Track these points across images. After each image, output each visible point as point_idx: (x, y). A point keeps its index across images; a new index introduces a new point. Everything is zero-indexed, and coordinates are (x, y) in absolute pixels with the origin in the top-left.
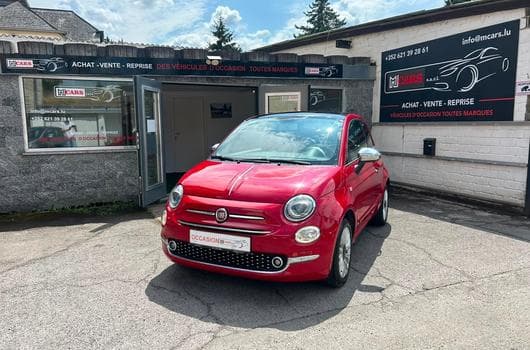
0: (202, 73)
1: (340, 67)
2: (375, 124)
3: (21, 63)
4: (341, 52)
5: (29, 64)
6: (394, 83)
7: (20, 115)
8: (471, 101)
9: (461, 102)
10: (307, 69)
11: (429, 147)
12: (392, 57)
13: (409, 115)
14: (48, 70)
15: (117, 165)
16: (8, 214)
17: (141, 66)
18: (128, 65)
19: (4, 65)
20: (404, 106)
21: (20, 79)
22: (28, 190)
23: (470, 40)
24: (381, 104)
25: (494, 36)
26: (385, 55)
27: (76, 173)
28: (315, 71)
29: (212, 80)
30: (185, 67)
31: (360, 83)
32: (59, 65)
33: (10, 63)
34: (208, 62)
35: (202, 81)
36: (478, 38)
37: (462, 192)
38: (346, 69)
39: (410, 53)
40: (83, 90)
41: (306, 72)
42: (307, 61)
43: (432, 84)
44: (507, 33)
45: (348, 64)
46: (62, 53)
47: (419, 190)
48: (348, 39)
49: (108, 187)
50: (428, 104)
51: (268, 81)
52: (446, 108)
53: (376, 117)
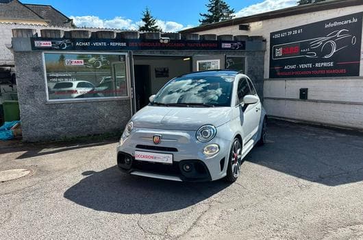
0: (157, 48)
1: (243, 43)
2: (266, 80)
3: (44, 44)
4: (243, 33)
5: (49, 44)
6: (279, 52)
7: (43, 78)
8: (331, 64)
9: (325, 64)
10: (223, 44)
11: (304, 94)
12: (277, 36)
13: (289, 73)
14: (61, 48)
15: (105, 110)
16: (37, 142)
17: (119, 44)
18: (111, 44)
19: (33, 45)
20: (286, 67)
21: (43, 54)
22: (49, 127)
23: (330, 25)
24: (270, 67)
25: (346, 22)
26: (272, 34)
27: (79, 114)
28: (228, 45)
29: (164, 53)
30: (147, 44)
31: (256, 53)
32: (68, 44)
33: (37, 43)
34: (161, 41)
35: (157, 53)
36: (336, 24)
37: (325, 122)
38: (248, 44)
39: (290, 33)
40: (83, 61)
41: (223, 46)
42: (223, 39)
43: (305, 53)
44: (355, 20)
45: (249, 40)
46: (69, 37)
47: (297, 122)
48: (247, 24)
49: (99, 124)
50: (302, 66)
51: (199, 53)
52: (314, 68)
53: (267, 75)
